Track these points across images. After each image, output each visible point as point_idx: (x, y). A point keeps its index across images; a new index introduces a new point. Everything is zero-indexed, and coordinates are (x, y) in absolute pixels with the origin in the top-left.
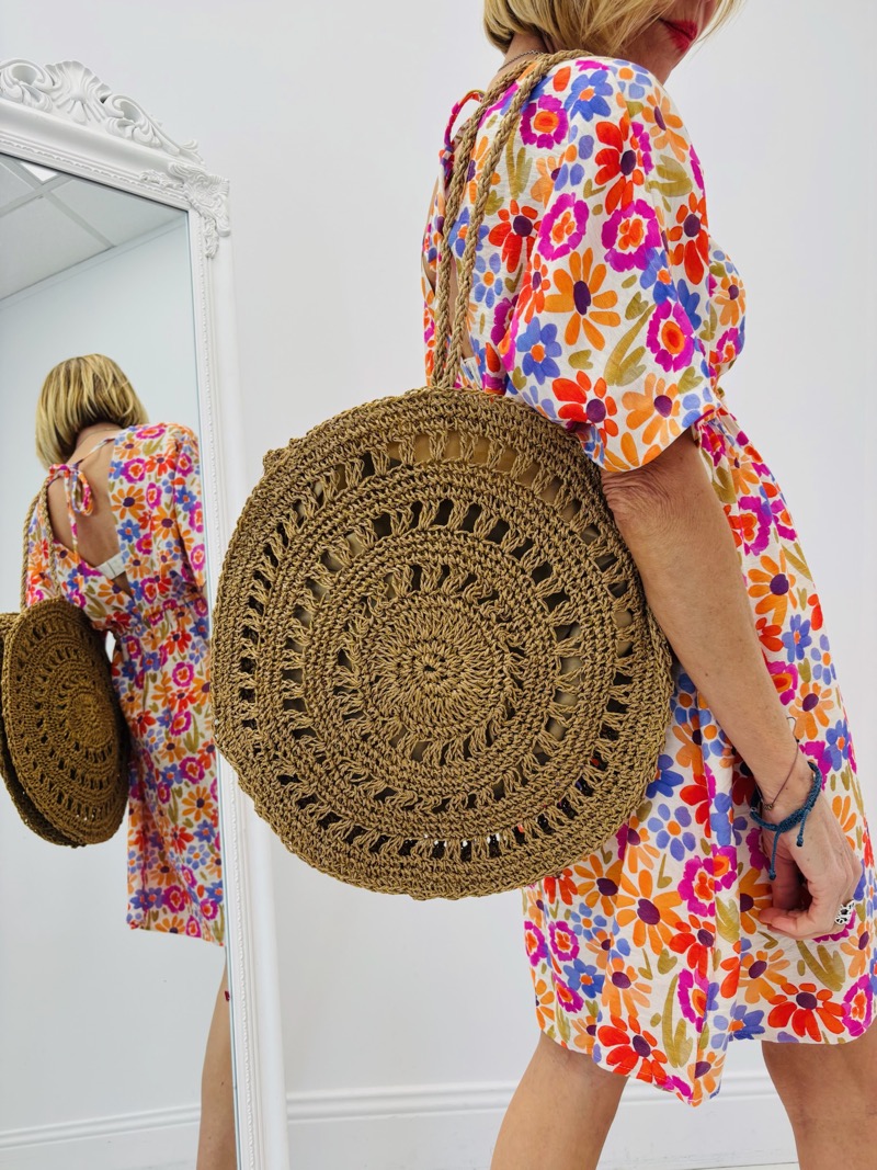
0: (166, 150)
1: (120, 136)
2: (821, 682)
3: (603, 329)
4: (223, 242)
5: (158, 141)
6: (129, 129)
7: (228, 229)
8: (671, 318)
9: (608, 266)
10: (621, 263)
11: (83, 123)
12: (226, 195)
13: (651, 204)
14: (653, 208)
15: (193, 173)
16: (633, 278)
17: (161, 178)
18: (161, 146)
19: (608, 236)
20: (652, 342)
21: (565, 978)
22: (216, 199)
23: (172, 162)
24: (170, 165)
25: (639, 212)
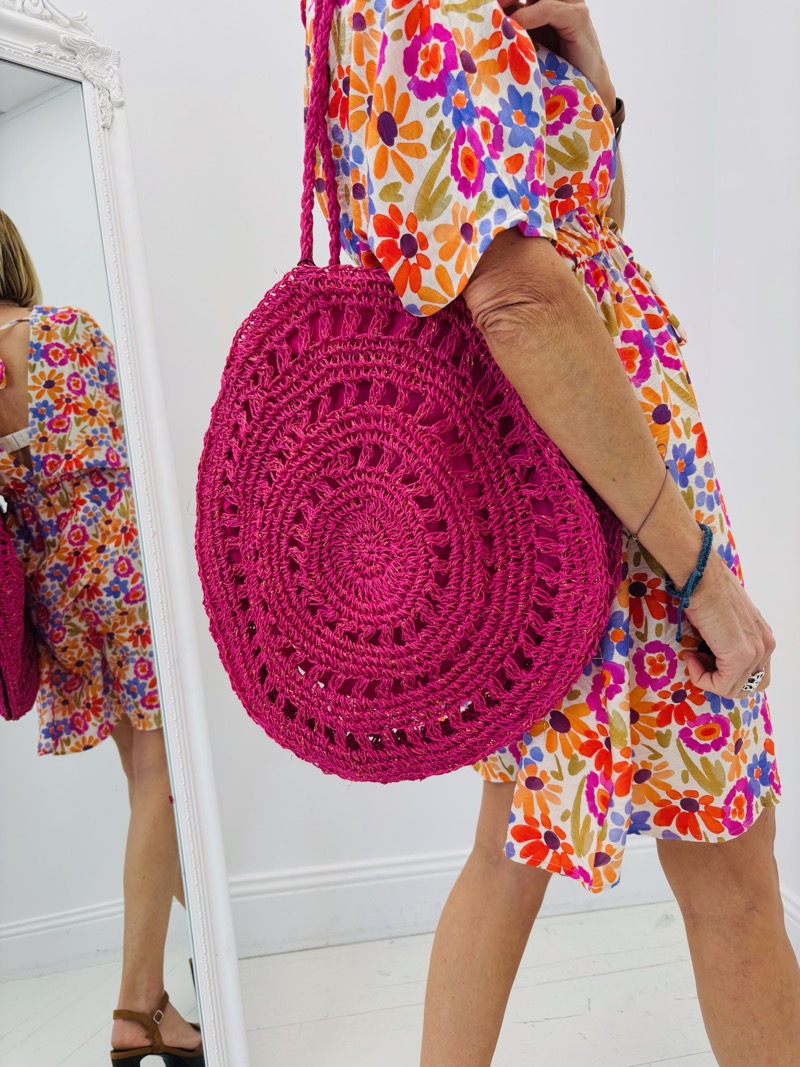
0: (56, 22)
1: (12, 9)
2: (704, 509)
3: (411, 161)
4: (118, 113)
5: (49, 14)
7: (121, 99)
8: (467, 144)
9: (412, 94)
10: (424, 91)
12: (118, 65)
13: (448, 27)
14: (450, 30)
15: (83, 44)
16: (437, 106)
17: (53, 49)
18: (52, 18)
19: (409, 63)
20: (455, 171)
22: (108, 70)
23: (64, 34)
24: (62, 37)
25: (437, 37)
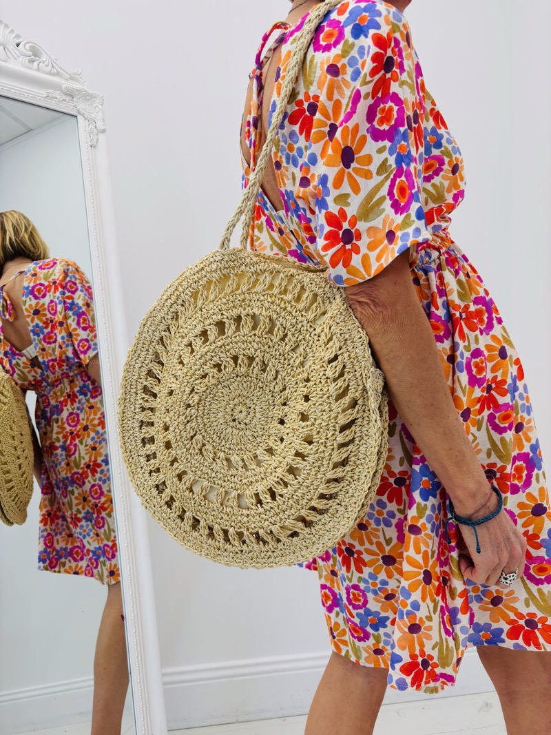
0: (61, 77)
1: (30, 69)
2: (525, 415)
4: (101, 136)
5: (55, 71)
6: (36, 63)
7: (103, 128)
11: (6, 61)
12: (102, 105)
13: (401, 96)
14: (402, 99)
15: (78, 91)
17: (58, 94)
18: (58, 74)
19: (370, 116)
21: (357, 620)
22: (95, 108)
23: (65, 84)
24: (64, 86)
